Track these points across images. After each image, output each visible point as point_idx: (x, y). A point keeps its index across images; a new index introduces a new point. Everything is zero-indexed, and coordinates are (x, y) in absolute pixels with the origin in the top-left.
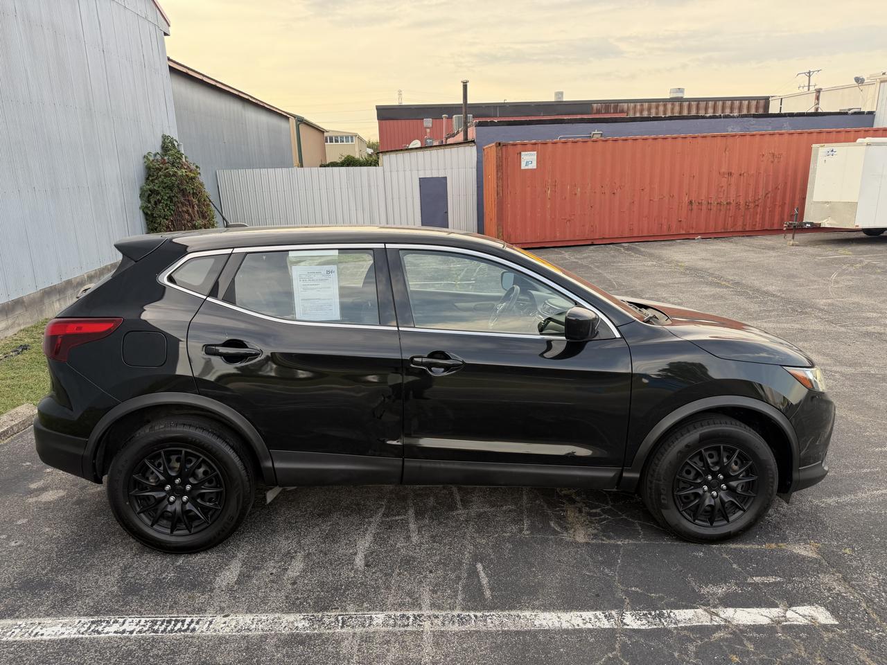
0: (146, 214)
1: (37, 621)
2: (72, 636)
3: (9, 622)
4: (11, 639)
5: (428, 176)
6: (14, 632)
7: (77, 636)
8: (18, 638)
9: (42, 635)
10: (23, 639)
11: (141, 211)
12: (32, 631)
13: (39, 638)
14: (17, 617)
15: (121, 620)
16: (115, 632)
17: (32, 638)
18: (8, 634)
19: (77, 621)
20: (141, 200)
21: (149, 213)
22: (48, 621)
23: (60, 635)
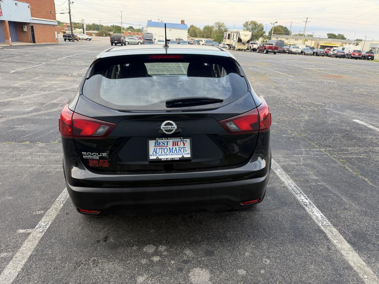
1: (316, 221)
2: (316, 208)
3: (322, 228)
4: (329, 223)
6: (326, 224)
7: (315, 207)
8: (327, 221)
9: (321, 216)
10: (326, 219)
12: (322, 219)
13: (323, 216)
14: (319, 227)
15: (301, 201)
16: (307, 199)
17: (325, 217)
18: (328, 225)
19: (309, 210)
22: (314, 217)
23: (318, 211)
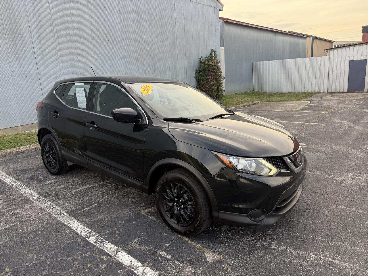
0: (196, 79)
5: (355, 59)
11: (195, 79)
20: (195, 74)
21: (197, 79)
